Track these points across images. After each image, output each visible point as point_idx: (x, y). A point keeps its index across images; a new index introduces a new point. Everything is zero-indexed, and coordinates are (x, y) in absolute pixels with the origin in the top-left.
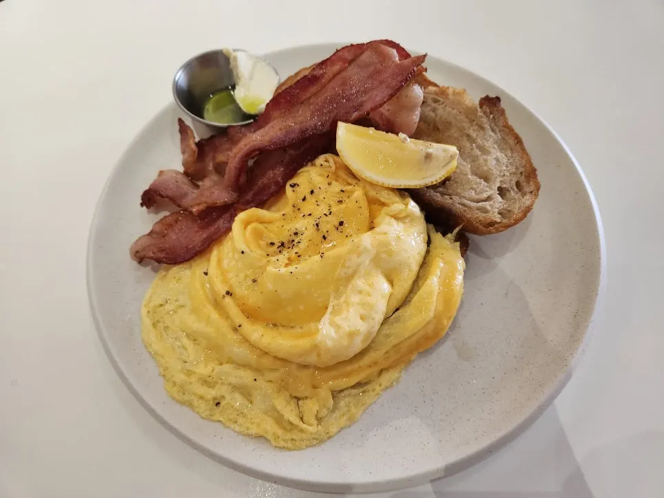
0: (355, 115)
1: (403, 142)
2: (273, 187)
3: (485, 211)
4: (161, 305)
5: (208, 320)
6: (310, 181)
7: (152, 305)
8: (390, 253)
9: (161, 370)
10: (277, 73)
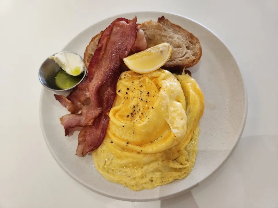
0: (127, 53)
1: (150, 52)
2: (112, 96)
3: (188, 58)
4: (104, 165)
5: (127, 157)
6: (124, 86)
7: (101, 167)
8: (173, 92)
9: (124, 185)
10: (77, 54)
